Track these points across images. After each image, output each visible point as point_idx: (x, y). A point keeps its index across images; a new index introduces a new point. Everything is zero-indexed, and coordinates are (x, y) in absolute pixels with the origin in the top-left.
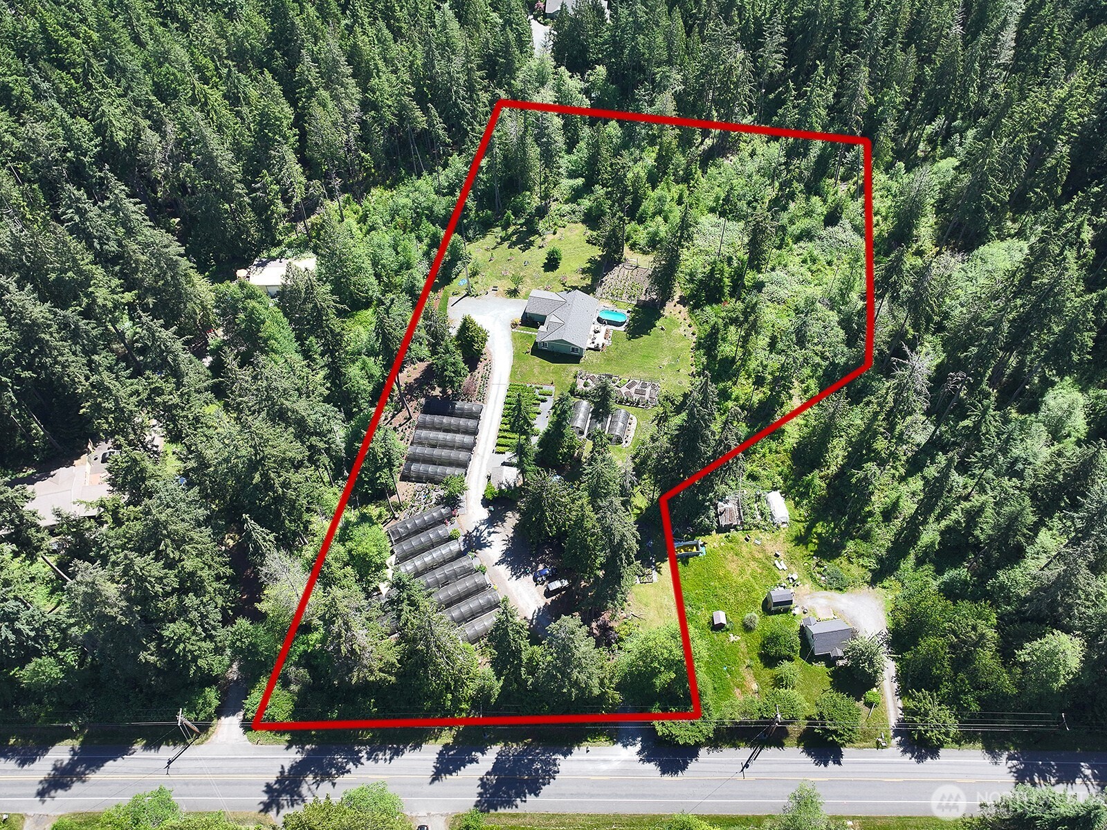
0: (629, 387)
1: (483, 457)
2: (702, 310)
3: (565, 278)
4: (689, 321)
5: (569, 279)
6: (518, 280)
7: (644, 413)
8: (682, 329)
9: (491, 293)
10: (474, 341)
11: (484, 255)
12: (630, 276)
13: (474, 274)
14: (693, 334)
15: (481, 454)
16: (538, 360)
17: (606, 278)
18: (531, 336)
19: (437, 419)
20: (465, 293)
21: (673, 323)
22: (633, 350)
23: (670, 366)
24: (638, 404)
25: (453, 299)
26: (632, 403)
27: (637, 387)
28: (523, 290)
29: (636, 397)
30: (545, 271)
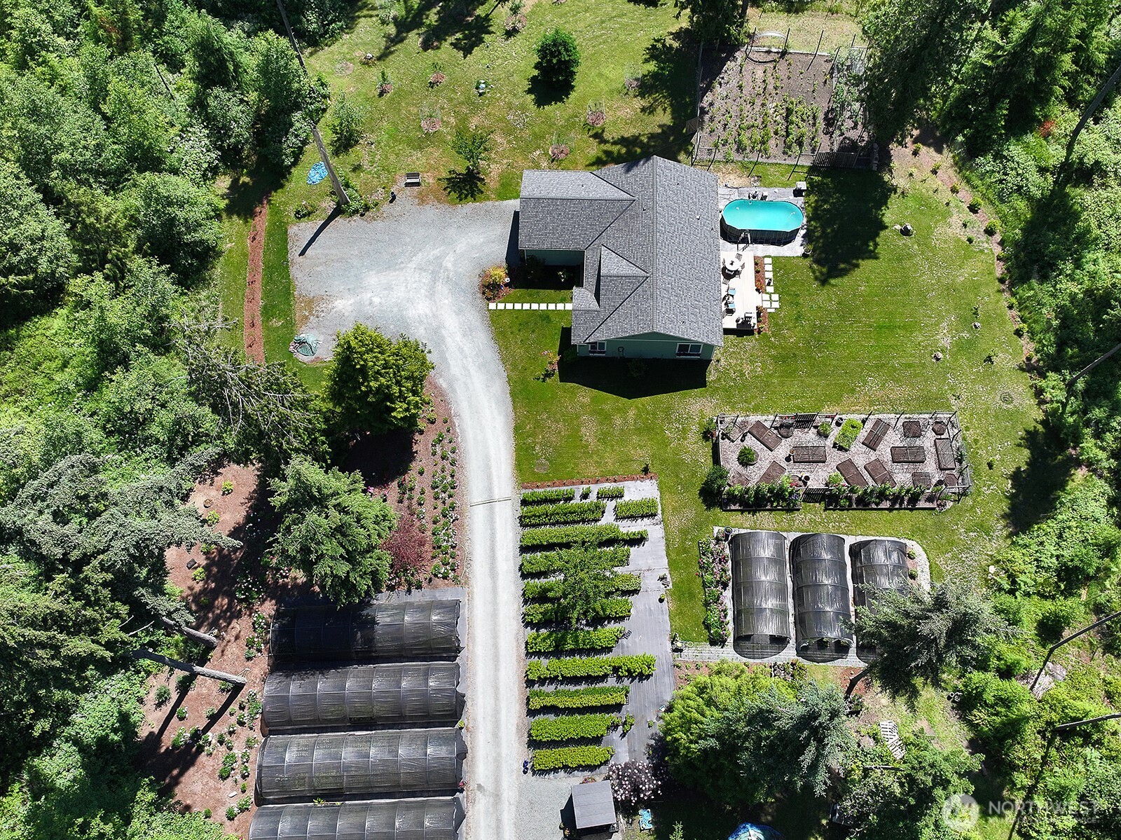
0: (872, 443)
1: (497, 796)
2: (998, 156)
3: (599, 115)
4: (966, 195)
5: (609, 117)
6: (473, 146)
7: (940, 527)
8: (956, 220)
9: (406, 197)
10: (390, 397)
11: (360, 79)
12: (770, 81)
13: (345, 142)
14: (990, 232)
15: (489, 786)
16: (585, 395)
17: (708, 98)
18: (545, 317)
19: (323, 685)
20: (329, 205)
21: (925, 205)
22: (845, 312)
23: (963, 347)
24: (914, 499)
25: (301, 231)
26: (897, 499)
27: (893, 438)
28: (493, 171)
29: (902, 477)
30: (540, 102)
